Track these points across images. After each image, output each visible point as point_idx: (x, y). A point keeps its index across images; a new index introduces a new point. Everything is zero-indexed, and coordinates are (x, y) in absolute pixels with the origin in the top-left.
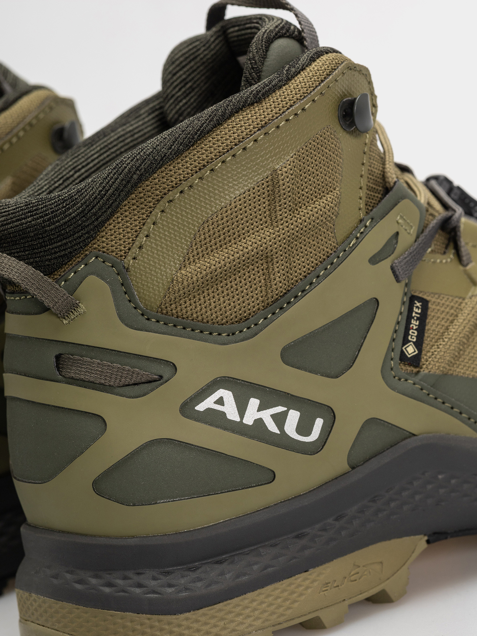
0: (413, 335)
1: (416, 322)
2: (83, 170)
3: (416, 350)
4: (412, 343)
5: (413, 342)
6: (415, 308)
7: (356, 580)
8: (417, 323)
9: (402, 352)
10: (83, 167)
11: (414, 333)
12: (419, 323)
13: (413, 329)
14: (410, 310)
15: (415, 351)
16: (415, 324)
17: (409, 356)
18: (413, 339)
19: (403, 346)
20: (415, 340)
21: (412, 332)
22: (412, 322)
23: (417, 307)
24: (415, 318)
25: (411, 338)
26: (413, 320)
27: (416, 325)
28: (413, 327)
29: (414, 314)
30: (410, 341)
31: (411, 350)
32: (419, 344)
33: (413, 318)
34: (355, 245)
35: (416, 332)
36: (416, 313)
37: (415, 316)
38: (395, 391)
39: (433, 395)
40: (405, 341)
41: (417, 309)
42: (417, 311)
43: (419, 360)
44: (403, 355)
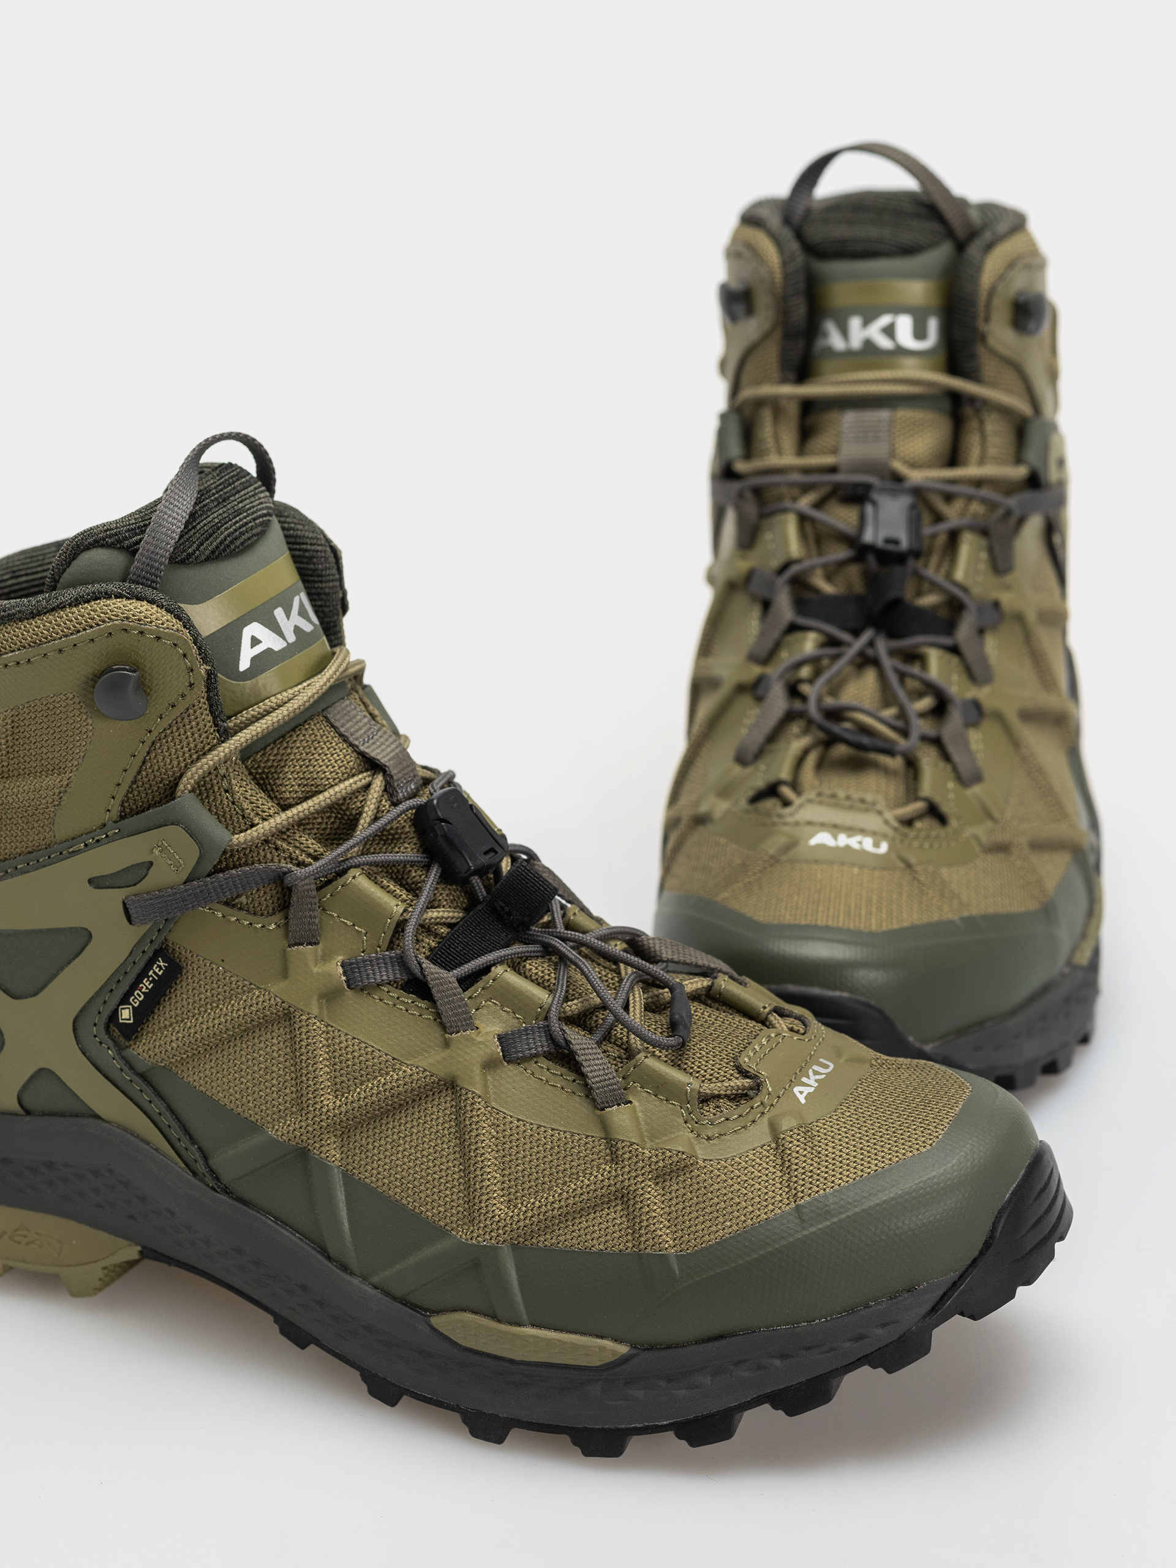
0: (137, 998)
1: (149, 984)
2: (24, 579)
3: (132, 1019)
4: (130, 1007)
5: (133, 1006)
6: (156, 965)
7: (19, 1243)
8: (150, 987)
9: (115, 1011)
10: (27, 575)
11: (140, 996)
12: (152, 987)
13: (140, 991)
14: (149, 965)
15: (130, 1019)
16: (146, 985)
17: (121, 1021)
18: (135, 1003)
19: (119, 1005)
20: (136, 1005)
21: (138, 994)
22: (144, 981)
23: (159, 966)
24: (151, 979)
25: (133, 1000)
26: (146, 979)
27: (147, 988)
28: (142, 987)
29: (151, 973)
30: (131, 1004)
31: (126, 1014)
32: (143, 1014)
33: (148, 977)
34: (79, 852)
35: (143, 996)
36: (155, 973)
37: (151, 976)
38: (84, 1053)
39: (137, 1085)
40: (125, 1000)
41: (159, 968)
42: (157, 970)
43: (131, 1032)
44: (114, 1015)
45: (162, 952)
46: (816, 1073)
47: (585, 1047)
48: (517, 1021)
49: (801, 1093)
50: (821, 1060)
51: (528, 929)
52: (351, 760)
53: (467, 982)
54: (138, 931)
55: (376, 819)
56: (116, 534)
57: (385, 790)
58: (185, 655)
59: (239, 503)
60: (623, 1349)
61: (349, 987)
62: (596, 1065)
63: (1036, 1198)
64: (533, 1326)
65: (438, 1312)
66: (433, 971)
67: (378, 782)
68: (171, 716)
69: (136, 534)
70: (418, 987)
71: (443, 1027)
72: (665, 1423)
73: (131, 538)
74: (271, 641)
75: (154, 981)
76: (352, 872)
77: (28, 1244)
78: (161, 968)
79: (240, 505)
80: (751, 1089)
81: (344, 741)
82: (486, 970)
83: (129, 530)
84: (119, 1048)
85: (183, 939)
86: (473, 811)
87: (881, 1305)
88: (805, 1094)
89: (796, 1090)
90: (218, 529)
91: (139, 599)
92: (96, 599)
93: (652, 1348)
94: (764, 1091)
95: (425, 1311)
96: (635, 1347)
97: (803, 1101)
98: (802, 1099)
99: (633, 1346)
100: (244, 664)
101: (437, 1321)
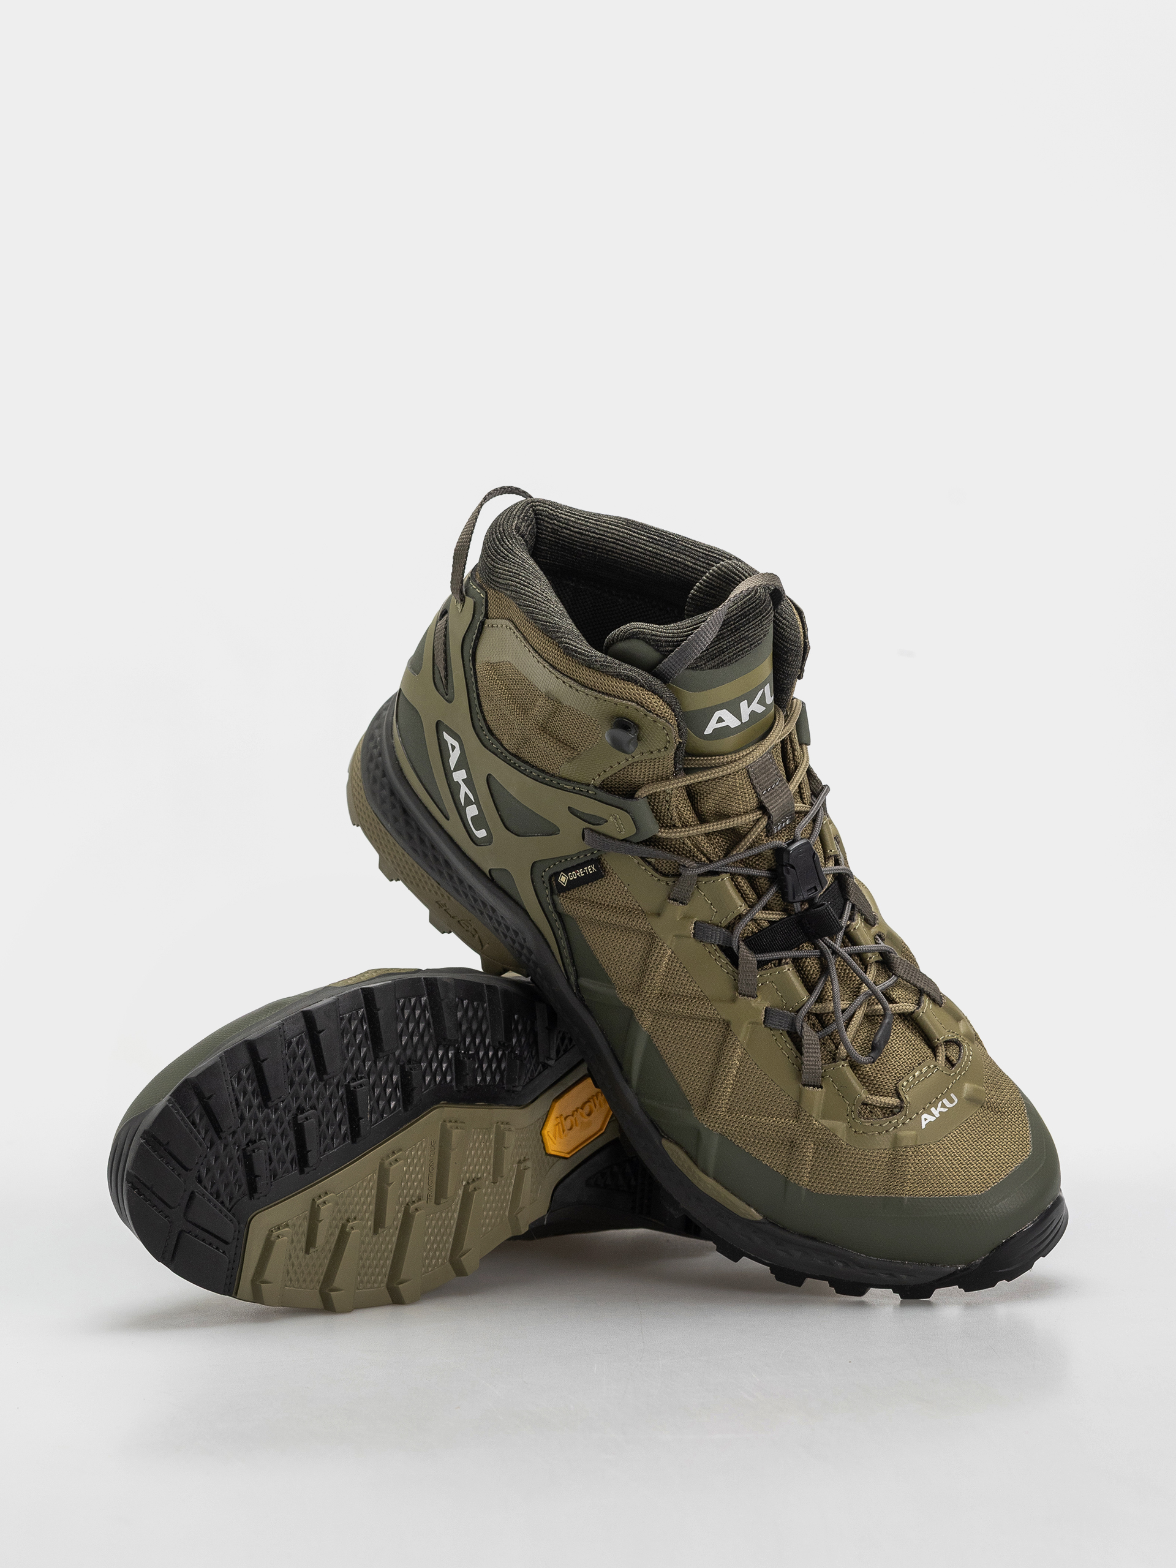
0: (573, 875)
6: (590, 866)
9: (558, 873)
12: (583, 876)
13: (576, 873)
14: (587, 863)
15: (564, 884)
16: (581, 873)
17: (559, 880)
19: (562, 871)
20: (570, 878)
22: (580, 870)
24: (584, 871)
25: (570, 875)
26: (582, 870)
27: (580, 874)
28: (578, 872)
29: (586, 868)
30: (568, 876)
31: (563, 879)
32: (572, 885)
34: (569, 790)
35: (576, 877)
36: (587, 869)
38: (533, 882)
39: (554, 916)
40: (566, 871)
41: (591, 869)
42: (590, 869)
43: (562, 889)
44: (557, 875)
45: (597, 862)
46: (943, 1106)
47: (811, 1042)
48: (782, 1003)
49: (926, 1119)
50: (952, 1095)
51: (817, 939)
52: (754, 803)
53: (761, 964)
54: (584, 846)
55: (749, 848)
56: (657, 641)
57: (766, 826)
58: (667, 734)
59: (745, 632)
60: (758, 1217)
61: (694, 936)
62: (812, 1057)
63: (1031, 1241)
64: (714, 1179)
65: (670, 1138)
66: (744, 952)
67: (764, 823)
68: (647, 756)
69: (669, 646)
70: (733, 958)
71: (736, 988)
72: (767, 1261)
73: (665, 647)
74: (731, 721)
75: (585, 873)
76: (723, 875)
77: (467, 931)
78: (592, 870)
79: (747, 633)
80: (896, 1107)
81: (753, 788)
82: (779, 962)
83: (666, 641)
84: (552, 893)
85: (611, 861)
86: (814, 858)
87: (911, 1266)
88: (927, 1121)
89: (925, 1116)
90: (723, 653)
91: (654, 692)
92: (628, 681)
93: (774, 1224)
94: (903, 1113)
95: (662, 1134)
96: (766, 1218)
97: (923, 1127)
98: (924, 1124)
99: (765, 1217)
100: (708, 731)
101: (664, 1142)
